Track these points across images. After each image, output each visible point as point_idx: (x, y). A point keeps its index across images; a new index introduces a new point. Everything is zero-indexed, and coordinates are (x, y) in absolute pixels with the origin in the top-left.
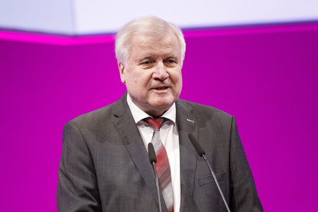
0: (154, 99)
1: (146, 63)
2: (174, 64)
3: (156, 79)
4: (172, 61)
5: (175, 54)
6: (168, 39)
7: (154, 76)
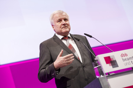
0: (64, 30)
1: (59, 21)
2: (67, 21)
3: (63, 25)
4: (66, 20)
5: (67, 18)
6: (64, 14)
7: (62, 24)
